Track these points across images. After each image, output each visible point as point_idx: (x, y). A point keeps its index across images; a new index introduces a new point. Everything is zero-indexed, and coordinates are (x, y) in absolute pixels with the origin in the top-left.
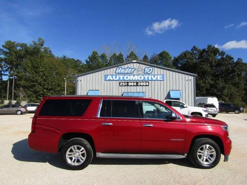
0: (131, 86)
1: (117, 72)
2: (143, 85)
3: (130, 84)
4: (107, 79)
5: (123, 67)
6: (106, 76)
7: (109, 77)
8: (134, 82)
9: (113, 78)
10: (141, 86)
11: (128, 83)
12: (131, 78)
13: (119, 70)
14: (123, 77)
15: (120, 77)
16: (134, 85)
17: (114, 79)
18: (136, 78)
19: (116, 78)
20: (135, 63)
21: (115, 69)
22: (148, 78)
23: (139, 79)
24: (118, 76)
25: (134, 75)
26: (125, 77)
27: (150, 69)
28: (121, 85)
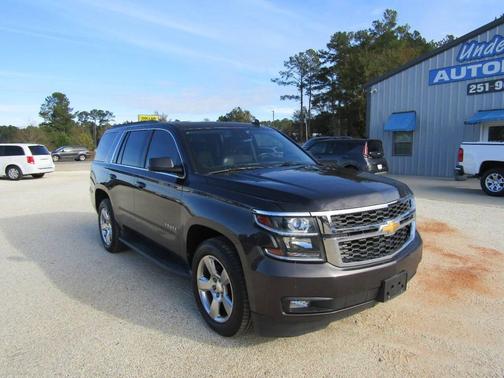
0: (502, 90)
1: (462, 57)
3: (499, 85)
4: (436, 80)
5: (480, 39)
7: (442, 75)
11: (492, 83)
13: (468, 51)
15: (469, 72)
17: (454, 77)
21: (455, 49)
24: (463, 70)
28: (471, 91)
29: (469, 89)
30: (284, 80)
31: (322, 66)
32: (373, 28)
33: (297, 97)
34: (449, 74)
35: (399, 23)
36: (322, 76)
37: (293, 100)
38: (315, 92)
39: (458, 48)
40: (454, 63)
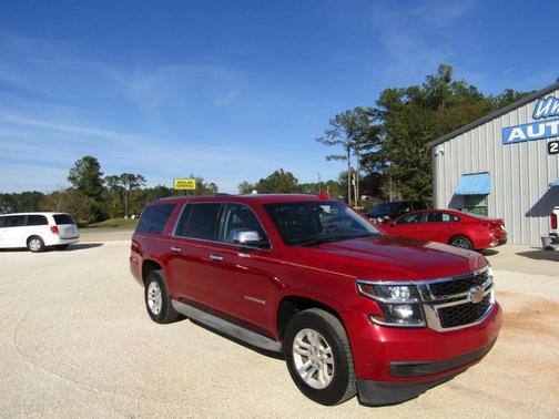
1: (538, 114)
4: (511, 139)
5: (558, 94)
7: (518, 133)
9: (525, 133)
13: (545, 108)
15: (548, 129)
17: (531, 134)
19: (536, 130)
21: (531, 106)
24: (542, 127)
28: (552, 150)
29: (549, 147)
30: (330, 139)
31: (371, 125)
32: (426, 83)
33: (344, 158)
34: (525, 132)
36: (372, 135)
37: (340, 160)
38: (364, 152)
39: (533, 104)
40: (531, 120)
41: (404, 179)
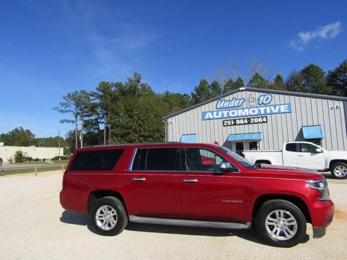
0: (240, 124)
2: (259, 122)
3: (238, 122)
4: (206, 118)
5: (227, 98)
6: (204, 114)
7: (209, 115)
8: (244, 119)
9: (213, 115)
10: (255, 123)
11: (235, 120)
12: (240, 112)
13: (221, 104)
14: (228, 114)
16: (245, 123)
18: (247, 112)
19: (218, 115)
20: (243, 91)
21: (215, 103)
22: (265, 110)
23: (251, 113)
24: (220, 113)
25: (243, 109)
26: (231, 112)
27: (268, 98)
29: (224, 123)
30: (63, 109)
31: (92, 102)
32: (127, 82)
33: (73, 122)
35: (142, 81)
36: (93, 108)
37: (70, 123)
38: (86, 119)
40: (215, 109)
41: (122, 136)
